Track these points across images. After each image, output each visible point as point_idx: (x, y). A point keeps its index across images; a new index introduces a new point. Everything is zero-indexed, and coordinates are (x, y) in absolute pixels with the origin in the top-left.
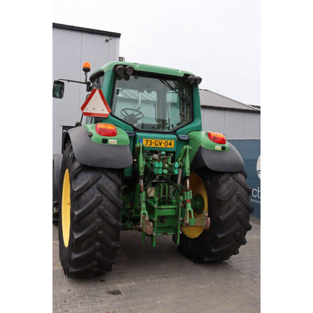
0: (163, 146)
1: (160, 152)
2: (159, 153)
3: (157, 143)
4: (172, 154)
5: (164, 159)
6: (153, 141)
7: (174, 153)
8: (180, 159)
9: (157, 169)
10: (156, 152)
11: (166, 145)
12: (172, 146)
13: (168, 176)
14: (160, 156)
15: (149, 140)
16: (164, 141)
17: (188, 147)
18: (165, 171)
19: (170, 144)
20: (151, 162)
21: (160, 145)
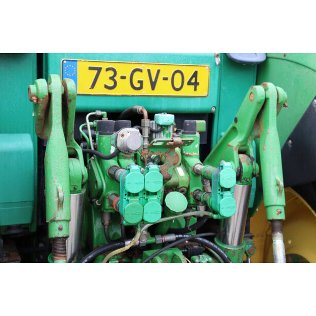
0: (164, 88)
1: (151, 116)
2: (146, 122)
3: (137, 77)
4: (201, 124)
5: (169, 147)
6: (124, 70)
7: (209, 117)
8: (235, 142)
9: (134, 201)
10: (135, 118)
11: (178, 85)
12: (202, 90)
13: (186, 219)
14: (152, 132)
15: (104, 66)
16: (167, 72)
17: (271, 90)
18: (176, 201)
19: (194, 82)
20: (113, 162)
21: (153, 85)
